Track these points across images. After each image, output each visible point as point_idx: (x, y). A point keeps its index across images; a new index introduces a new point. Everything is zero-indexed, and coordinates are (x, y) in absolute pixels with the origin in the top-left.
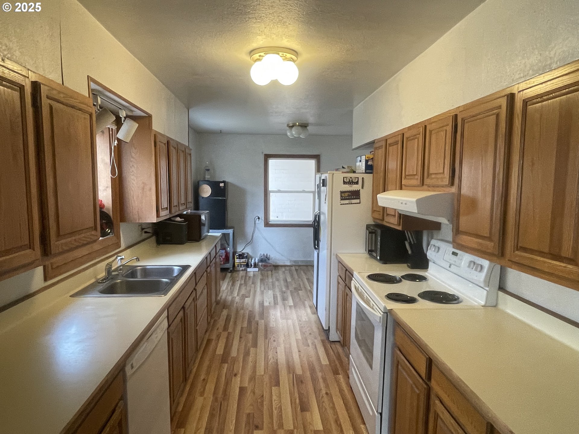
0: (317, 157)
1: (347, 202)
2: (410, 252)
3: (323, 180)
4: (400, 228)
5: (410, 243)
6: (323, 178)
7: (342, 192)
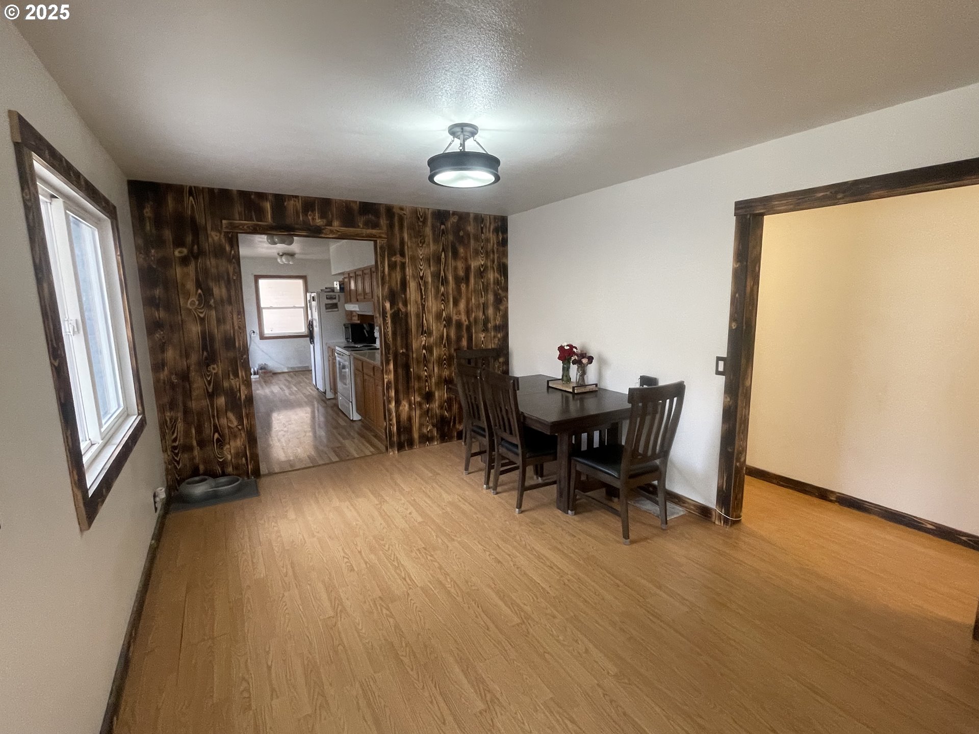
0: (304, 278)
1: (330, 310)
2: (367, 336)
3: (313, 297)
4: (359, 322)
5: (367, 331)
6: (312, 296)
7: (326, 305)
